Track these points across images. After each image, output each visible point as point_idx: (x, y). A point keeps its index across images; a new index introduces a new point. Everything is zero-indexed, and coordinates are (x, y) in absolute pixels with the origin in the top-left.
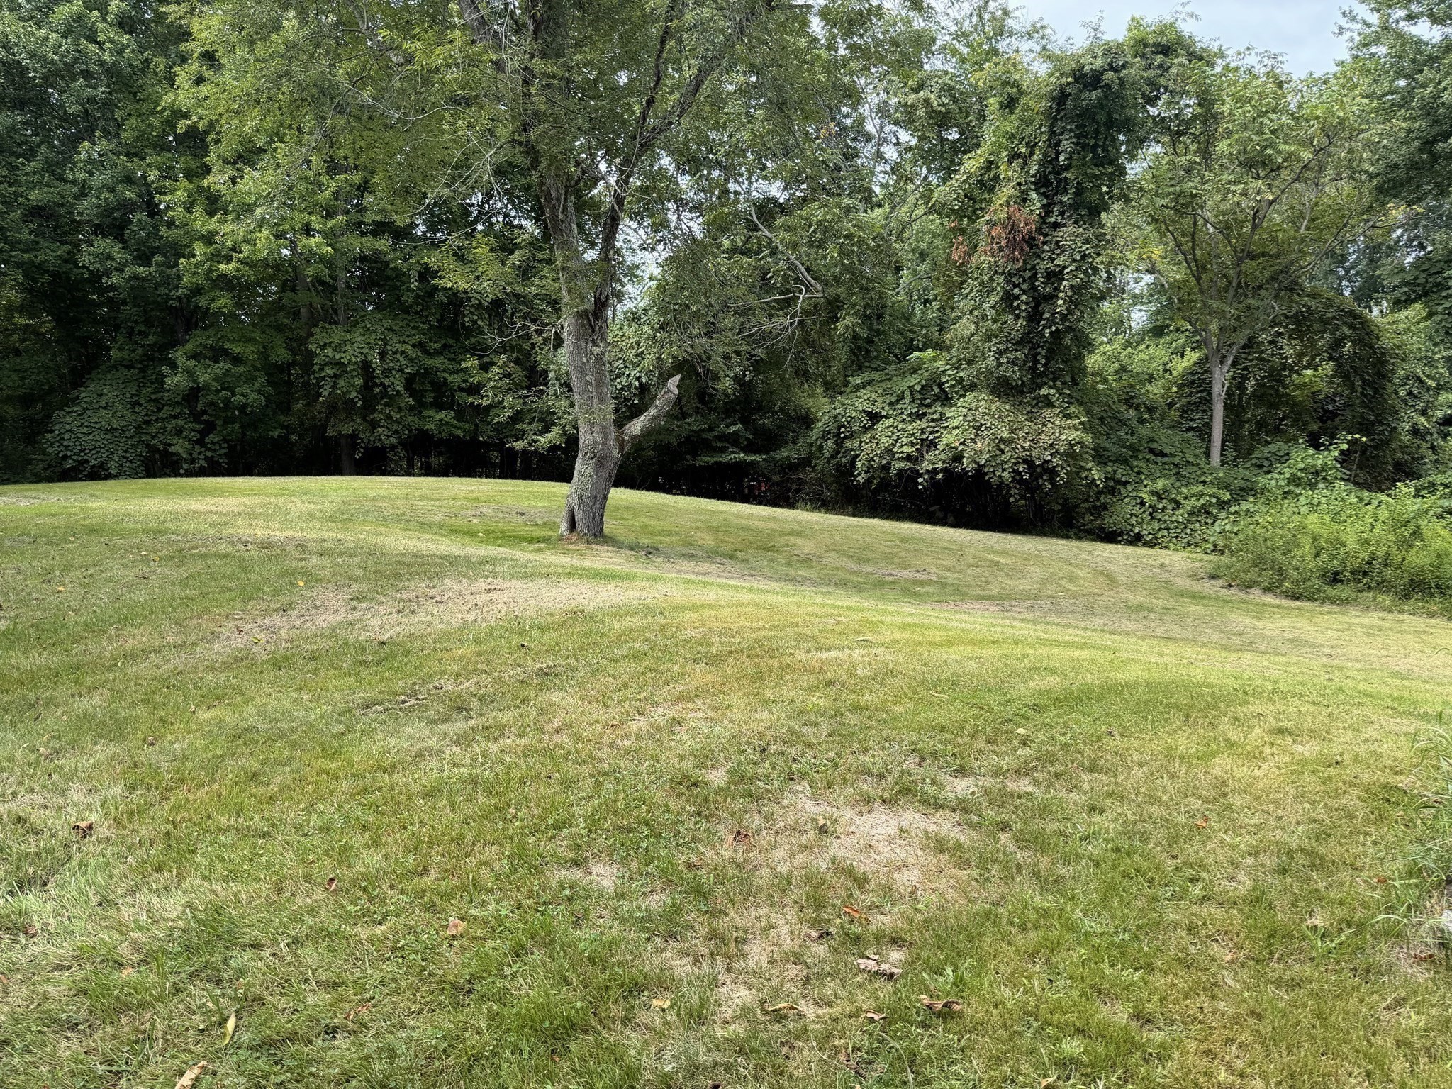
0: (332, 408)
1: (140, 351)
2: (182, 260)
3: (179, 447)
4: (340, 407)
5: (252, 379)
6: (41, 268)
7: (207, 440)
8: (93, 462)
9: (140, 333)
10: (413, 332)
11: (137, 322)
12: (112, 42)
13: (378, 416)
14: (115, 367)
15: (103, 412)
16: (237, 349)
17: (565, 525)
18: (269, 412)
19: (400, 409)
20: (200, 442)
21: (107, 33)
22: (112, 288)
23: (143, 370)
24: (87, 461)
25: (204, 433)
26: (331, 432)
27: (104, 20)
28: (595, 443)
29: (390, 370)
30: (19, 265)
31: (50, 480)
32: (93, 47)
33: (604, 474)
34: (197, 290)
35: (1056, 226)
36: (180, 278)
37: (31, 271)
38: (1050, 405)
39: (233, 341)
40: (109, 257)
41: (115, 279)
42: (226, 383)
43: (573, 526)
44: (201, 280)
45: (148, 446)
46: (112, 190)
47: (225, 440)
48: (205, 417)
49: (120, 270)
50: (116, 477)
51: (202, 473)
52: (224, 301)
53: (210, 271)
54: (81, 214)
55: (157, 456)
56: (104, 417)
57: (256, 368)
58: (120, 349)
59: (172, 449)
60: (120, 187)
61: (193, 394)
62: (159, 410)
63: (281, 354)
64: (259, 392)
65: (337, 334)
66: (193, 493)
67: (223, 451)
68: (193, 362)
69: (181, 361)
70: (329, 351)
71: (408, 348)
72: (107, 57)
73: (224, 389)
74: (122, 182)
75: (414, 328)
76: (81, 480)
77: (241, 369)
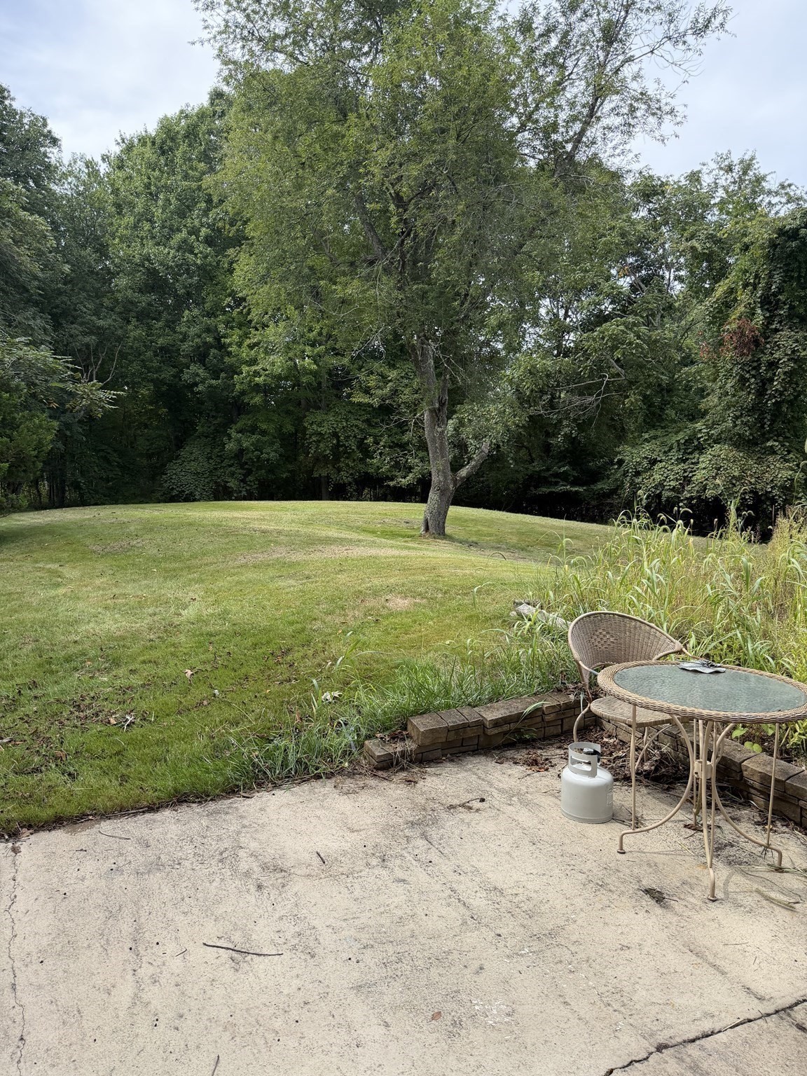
0: (317, 460)
1: (212, 428)
2: (235, 376)
3: (232, 484)
4: (320, 459)
5: (273, 443)
6: (163, 382)
7: (247, 479)
8: (187, 492)
9: (213, 417)
10: (363, 413)
11: (211, 410)
12: (201, 253)
13: (342, 465)
14: (199, 437)
15: (193, 463)
16: (264, 426)
17: (423, 528)
18: (281, 462)
19: (354, 460)
20: (243, 481)
21: (200, 248)
22: (198, 393)
23: (214, 439)
24: (184, 492)
25: (246, 475)
26: (316, 475)
27: (198, 241)
28: (440, 482)
29: (348, 437)
30: (152, 381)
31: (165, 501)
32: (192, 257)
33: (445, 499)
34: (243, 393)
35: (776, 330)
36: (234, 385)
37: (157, 383)
38: (774, 453)
39: (262, 422)
40: (197, 375)
41: (201, 388)
42: (258, 447)
43: (427, 529)
44: (245, 387)
45: (216, 482)
46: (199, 336)
47: (257, 479)
48: (247, 466)
49: (203, 382)
50: (199, 500)
51: (245, 499)
52: (257, 399)
53: (250, 381)
54: (183, 351)
55: (221, 488)
56: (193, 466)
57: (275, 437)
58: (202, 426)
59: (228, 484)
60: (204, 335)
61: (241, 452)
62: (222, 462)
63: (289, 428)
64: (276, 451)
65: (319, 416)
66: (237, 509)
67: (255, 486)
68: (240, 435)
69: (234, 435)
70: (314, 426)
71: (359, 423)
72: (199, 262)
73: (257, 450)
74: (204, 332)
75: (364, 410)
76: (180, 502)
77: (265, 439)
